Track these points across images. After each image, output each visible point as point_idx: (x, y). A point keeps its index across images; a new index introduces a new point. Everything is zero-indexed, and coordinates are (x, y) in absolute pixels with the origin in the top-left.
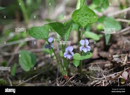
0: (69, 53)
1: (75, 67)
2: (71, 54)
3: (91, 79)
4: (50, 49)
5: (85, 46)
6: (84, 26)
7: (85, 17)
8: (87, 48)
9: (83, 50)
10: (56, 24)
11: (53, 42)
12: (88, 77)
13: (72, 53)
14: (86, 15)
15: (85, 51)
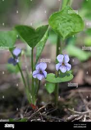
0: (41, 73)
1: (48, 93)
2: (43, 74)
3: (69, 113)
4: (14, 65)
5: (63, 64)
6: (64, 36)
7: (68, 23)
8: (66, 66)
9: (61, 68)
10: (24, 29)
11: (20, 55)
12: (66, 110)
13: (45, 73)
14: (69, 21)
15: (63, 70)
